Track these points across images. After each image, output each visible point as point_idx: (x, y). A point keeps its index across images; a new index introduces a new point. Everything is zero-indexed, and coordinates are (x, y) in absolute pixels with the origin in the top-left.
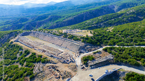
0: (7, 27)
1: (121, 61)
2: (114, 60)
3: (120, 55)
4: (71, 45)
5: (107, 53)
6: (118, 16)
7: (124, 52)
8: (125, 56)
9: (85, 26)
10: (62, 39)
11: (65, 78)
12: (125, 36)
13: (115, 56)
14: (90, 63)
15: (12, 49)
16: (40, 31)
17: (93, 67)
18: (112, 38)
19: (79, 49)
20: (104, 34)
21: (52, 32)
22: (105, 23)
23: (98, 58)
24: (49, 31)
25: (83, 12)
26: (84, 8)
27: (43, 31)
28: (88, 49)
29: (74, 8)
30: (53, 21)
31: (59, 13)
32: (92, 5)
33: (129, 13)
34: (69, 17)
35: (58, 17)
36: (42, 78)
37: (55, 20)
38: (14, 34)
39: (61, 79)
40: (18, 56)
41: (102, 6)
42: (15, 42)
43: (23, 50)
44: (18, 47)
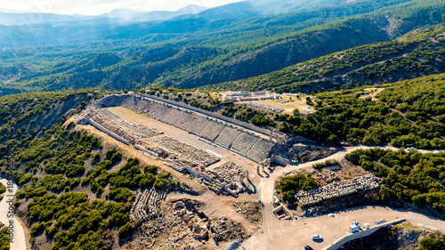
0: (58, 81)
1: (403, 195)
2: (381, 190)
3: (400, 176)
4: (245, 139)
5: (360, 168)
6: (401, 52)
7: (415, 167)
8: (419, 182)
9: (291, 82)
10: (219, 121)
11: (225, 241)
12: (419, 115)
13: (386, 179)
14: (304, 198)
15: (70, 145)
16: (153, 94)
17: (311, 210)
18: (378, 120)
19: (271, 153)
20: (352, 108)
21: (188, 98)
22: (355, 73)
23: (328, 182)
24: (180, 96)
25: (287, 38)
26: (290, 26)
27: (161, 92)
29: (259, 24)
30: (193, 65)
31: (211, 39)
32: (314, 17)
33: (436, 42)
34: (242, 52)
35: (207, 53)
36: (155, 237)
37: (200, 61)
38: (78, 100)
39: (211, 242)
40: (88, 166)
41: (346, 19)
43: (101, 148)
44: (89, 139)
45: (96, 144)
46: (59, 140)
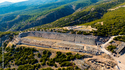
5: (119, 41)
6: (88, 13)
9: (65, 23)
10: (72, 36)
11: (114, 67)
12: (119, 27)
16: (39, 30)
17: (121, 53)
18: (112, 30)
21: (55, 30)
23: (117, 46)
24: (51, 30)
28: (102, 40)
30: (24, 21)
33: (93, 11)
34: (40, 16)
35: (27, 17)
38: (7, 37)
41: (64, 5)
42: (17, 44)
43: (38, 51)
44: (29, 49)
45: (34, 50)
46: (11, 52)
